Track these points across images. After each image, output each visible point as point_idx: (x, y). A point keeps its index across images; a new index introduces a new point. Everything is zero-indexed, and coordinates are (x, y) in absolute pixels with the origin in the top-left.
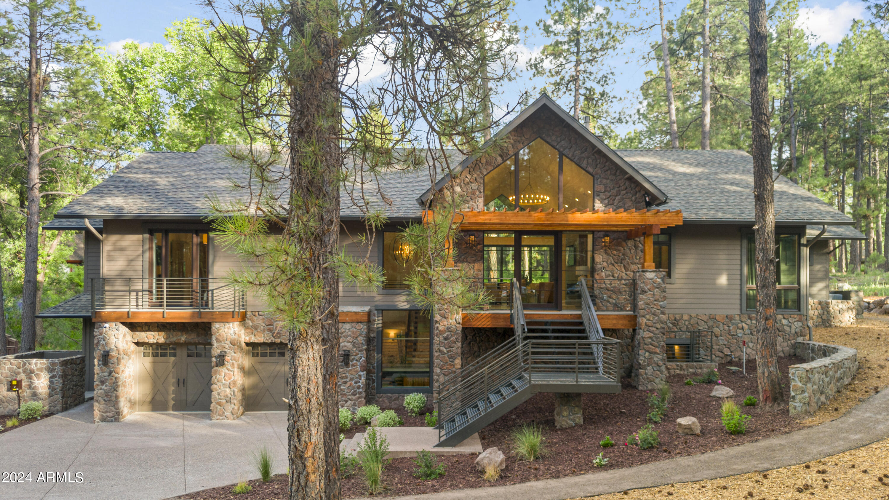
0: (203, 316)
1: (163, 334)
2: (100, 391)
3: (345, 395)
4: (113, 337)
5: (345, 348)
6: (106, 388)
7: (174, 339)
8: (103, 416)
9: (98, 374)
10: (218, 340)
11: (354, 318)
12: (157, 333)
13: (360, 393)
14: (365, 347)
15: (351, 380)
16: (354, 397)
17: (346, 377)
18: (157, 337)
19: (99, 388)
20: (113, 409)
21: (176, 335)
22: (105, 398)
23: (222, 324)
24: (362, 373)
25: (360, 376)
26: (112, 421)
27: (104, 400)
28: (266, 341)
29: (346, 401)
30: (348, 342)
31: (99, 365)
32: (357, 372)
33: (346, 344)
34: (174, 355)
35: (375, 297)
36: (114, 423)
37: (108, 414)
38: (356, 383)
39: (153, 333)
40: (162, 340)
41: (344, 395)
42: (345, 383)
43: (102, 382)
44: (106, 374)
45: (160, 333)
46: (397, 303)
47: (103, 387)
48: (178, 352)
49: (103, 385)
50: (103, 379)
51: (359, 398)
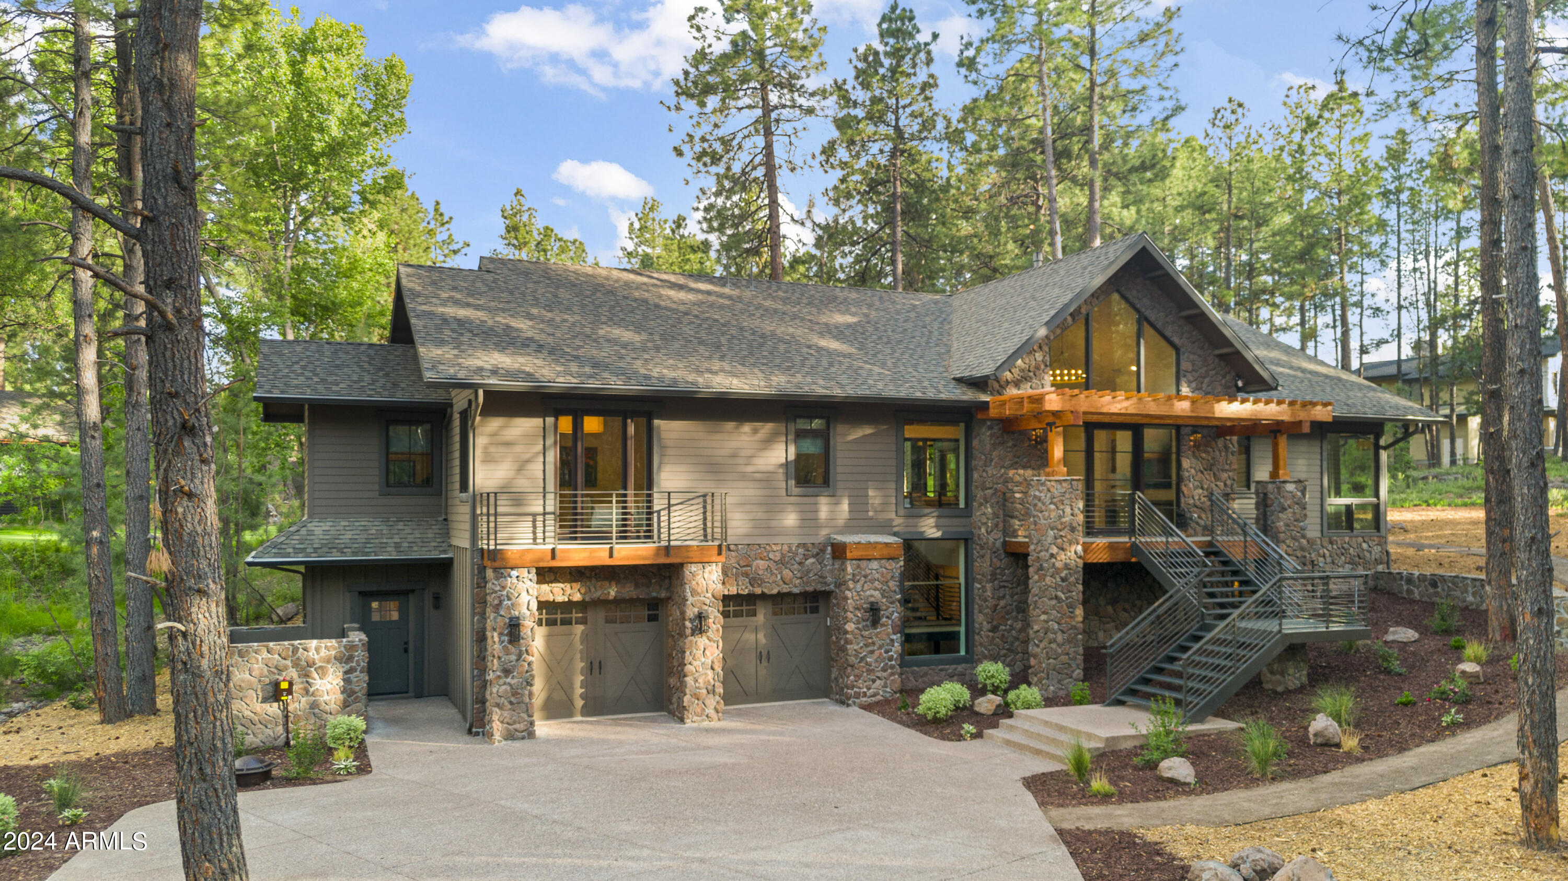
0: (672, 552)
1: (577, 586)
2: (504, 687)
3: (873, 671)
4: (524, 594)
5: (872, 599)
6: (513, 682)
7: (597, 594)
8: (508, 730)
9: (499, 658)
10: (694, 593)
11: (885, 552)
12: (568, 585)
13: (892, 667)
14: (899, 596)
15: (880, 647)
16: (885, 674)
17: (873, 643)
18: (569, 591)
19: (501, 682)
20: (524, 716)
21: (601, 587)
22: (513, 699)
23: (700, 565)
24: (894, 637)
25: (892, 641)
26: (523, 738)
27: (511, 703)
28: (741, 592)
29: (874, 681)
30: (876, 589)
31: (501, 642)
32: (888, 634)
33: (873, 592)
34: (583, 621)
35: (892, 520)
36: (526, 741)
37: (517, 726)
38: (887, 652)
39: (561, 585)
40: (577, 597)
41: (870, 671)
42: (872, 652)
43: (507, 672)
44: (514, 657)
45: (574, 585)
46: (923, 529)
47: (509, 680)
48: (590, 615)
49: (507, 677)
50: (508, 666)
51: (892, 674)
